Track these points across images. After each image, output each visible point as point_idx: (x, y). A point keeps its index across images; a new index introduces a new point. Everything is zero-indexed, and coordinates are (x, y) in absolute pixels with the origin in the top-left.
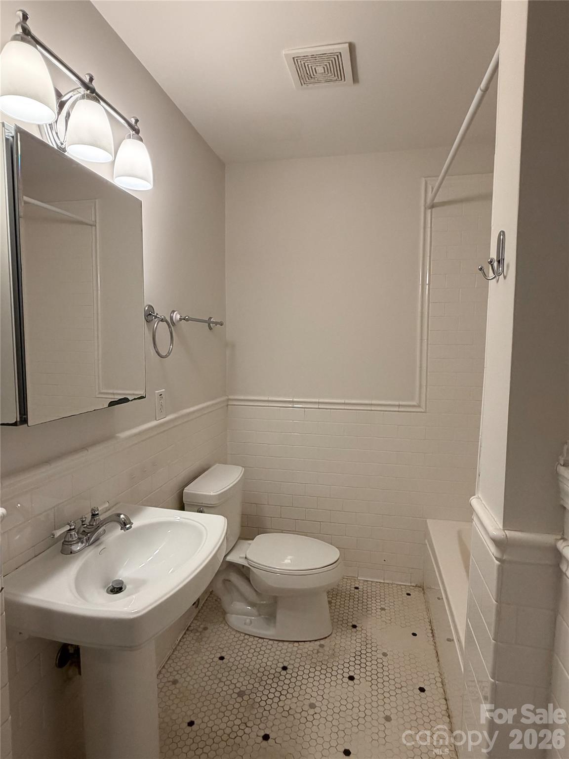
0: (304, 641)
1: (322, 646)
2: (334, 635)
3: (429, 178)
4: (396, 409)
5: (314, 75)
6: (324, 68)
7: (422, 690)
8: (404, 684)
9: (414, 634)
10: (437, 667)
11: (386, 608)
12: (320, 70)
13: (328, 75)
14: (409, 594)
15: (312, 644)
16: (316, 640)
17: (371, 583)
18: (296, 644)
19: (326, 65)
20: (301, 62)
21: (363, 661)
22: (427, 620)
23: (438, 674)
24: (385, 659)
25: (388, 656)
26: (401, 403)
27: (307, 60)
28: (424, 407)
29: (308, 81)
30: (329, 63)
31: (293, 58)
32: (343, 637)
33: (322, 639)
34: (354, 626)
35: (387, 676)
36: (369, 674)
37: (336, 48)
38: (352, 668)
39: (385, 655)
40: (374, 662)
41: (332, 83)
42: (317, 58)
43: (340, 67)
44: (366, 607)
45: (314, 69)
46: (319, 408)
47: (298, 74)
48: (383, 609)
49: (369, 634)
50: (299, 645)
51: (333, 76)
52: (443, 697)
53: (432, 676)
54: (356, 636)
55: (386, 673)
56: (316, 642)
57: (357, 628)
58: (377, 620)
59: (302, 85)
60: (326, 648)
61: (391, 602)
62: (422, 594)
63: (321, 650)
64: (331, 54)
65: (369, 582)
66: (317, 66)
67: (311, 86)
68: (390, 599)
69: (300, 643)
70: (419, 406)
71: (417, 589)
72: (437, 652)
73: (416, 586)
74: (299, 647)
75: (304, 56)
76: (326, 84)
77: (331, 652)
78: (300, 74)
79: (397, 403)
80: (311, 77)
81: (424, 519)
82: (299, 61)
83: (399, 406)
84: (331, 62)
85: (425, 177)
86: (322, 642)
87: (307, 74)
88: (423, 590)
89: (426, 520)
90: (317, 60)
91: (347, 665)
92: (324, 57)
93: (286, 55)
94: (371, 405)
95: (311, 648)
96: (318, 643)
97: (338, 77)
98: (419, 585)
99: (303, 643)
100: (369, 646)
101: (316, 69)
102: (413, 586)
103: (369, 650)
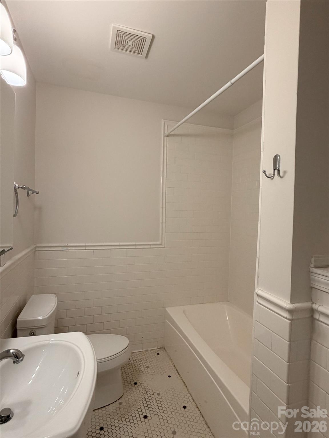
0: (108, 405)
1: (120, 404)
2: (126, 394)
3: (166, 120)
4: (150, 247)
5: (125, 45)
6: (133, 43)
7: (185, 407)
8: (175, 408)
9: (169, 376)
10: (187, 391)
11: (149, 366)
12: (130, 43)
13: (134, 48)
14: (158, 354)
15: (114, 404)
16: (115, 402)
17: (135, 353)
18: (104, 409)
19: (135, 42)
20: (121, 34)
21: (148, 403)
22: (173, 366)
23: (189, 395)
24: (160, 397)
25: (161, 395)
26: (152, 243)
27: (125, 35)
28: (164, 245)
29: (120, 47)
30: (137, 42)
31: (118, 31)
32: (132, 392)
33: (119, 399)
34: (136, 384)
35: (164, 407)
36: (154, 410)
37: (145, 35)
38: (143, 411)
39: (159, 394)
40: (155, 402)
41: (133, 54)
42: (132, 36)
43: (142, 46)
44: (138, 369)
45: (127, 42)
46: (103, 249)
47: (116, 41)
48: (148, 367)
49: (145, 385)
50: (106, 408)
51: (136, 50)
52: (196, 407)
53: (186, 397)
54: (139, 389)
55: (163, 406)
56: (116, 402)
57: (138, 384)
58: (147, 375)
59: (115, 48)
60: (124, 404)
61: (151, 362)
62: (165, 352)
63: (121, 406)
64: (141, 37)
65: (134, 353)
66: (130, 40)
67: (120, 50)
68: (149, 360)
69: (106, 407)
70: (161, 244)
71: (161, 350)
72: (184, 383)
73: (160, 348)
74: (106, 410)
75: (125, 32)
76: (130, 53)
77: (128, 405)
78: (117, 41)
79: (150, 243)
80: (123, 46)
81: (164, 308)
82: (120, 33)
83: (151, 245)
84: (138, 41)
85: (164, 119)
86: (120, 401)
87: (122, 43)
88: (165, 349)
89: (165, 309)
90: (131, 37)
91: (140, 410)
92: (136, 37)
93: (114, 27)
94: (136, 245)
95: (114, 408)
96: (117, 403)
97: (138, 52)
98: (161, 347)
99: (108, 406)
100: (148, 393)
101: (128, 42)
102: (159, 349)
103: (149, 395)
